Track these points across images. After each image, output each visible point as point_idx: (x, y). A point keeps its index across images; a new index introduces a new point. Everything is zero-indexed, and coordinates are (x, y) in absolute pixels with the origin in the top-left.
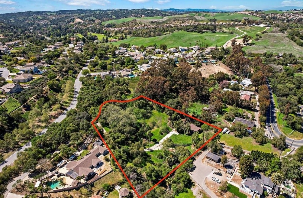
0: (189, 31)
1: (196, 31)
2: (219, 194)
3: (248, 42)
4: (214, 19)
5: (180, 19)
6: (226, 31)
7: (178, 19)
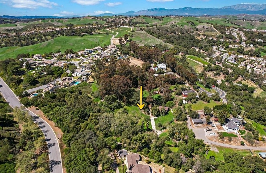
0: (70, 36)
1: (76, 35)
2: (222, 141)
3: (128, 40)
4: (71, 24)
5: (39, 26)
6: (101, 32)
7: (38, 26)
